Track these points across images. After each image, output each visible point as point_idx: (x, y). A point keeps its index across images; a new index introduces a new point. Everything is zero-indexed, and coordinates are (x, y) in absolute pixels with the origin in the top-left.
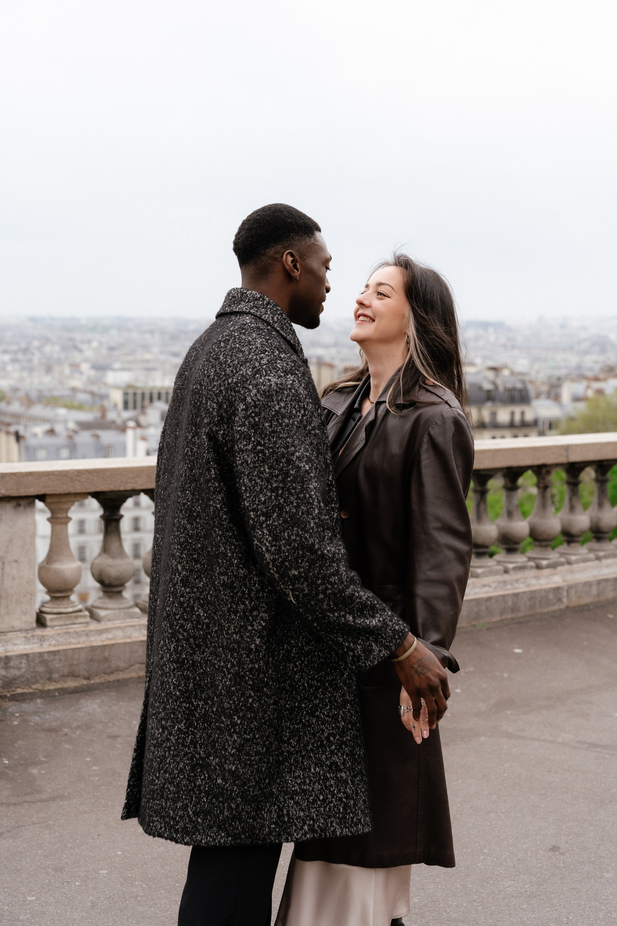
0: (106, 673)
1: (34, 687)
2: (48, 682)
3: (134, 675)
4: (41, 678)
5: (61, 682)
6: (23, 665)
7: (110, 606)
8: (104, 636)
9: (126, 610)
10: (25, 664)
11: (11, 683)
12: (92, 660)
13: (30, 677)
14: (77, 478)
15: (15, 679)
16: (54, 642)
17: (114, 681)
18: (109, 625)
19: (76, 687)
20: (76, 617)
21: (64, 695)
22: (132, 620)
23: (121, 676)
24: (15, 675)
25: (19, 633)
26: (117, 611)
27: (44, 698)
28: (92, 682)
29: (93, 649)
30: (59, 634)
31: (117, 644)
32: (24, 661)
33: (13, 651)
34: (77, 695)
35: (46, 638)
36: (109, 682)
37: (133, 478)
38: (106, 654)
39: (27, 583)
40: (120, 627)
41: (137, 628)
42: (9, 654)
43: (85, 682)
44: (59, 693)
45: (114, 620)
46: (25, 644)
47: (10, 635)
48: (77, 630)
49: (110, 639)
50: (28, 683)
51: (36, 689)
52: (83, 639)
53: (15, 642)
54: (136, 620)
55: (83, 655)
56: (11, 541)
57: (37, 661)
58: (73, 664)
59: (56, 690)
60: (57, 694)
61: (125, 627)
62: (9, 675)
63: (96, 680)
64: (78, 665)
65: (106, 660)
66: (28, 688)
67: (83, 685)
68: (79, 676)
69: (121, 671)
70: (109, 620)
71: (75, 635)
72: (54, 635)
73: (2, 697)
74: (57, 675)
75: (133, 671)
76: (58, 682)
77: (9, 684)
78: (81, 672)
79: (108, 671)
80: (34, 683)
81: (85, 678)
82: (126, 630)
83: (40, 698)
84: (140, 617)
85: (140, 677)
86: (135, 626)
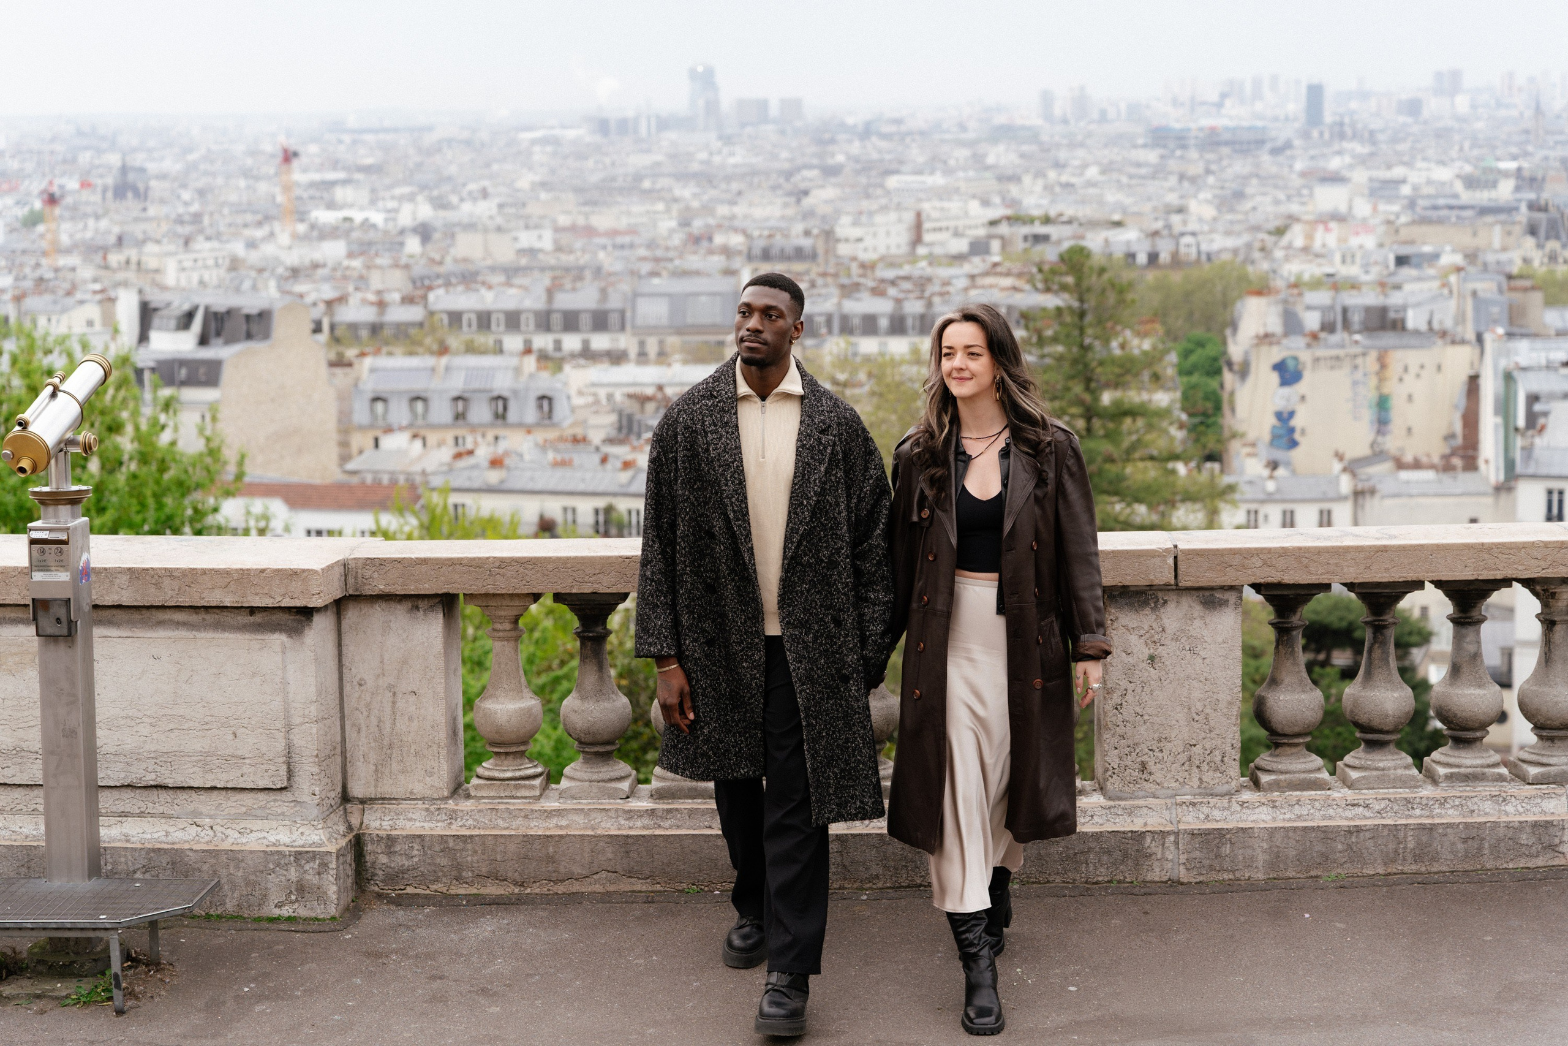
0: (550, 881)
1: (434, 887)
2: (455, 882)
3: (598, 888)
4: (445, 876)
5: (476, 885)
6: (415, 852)
7: (578, 775)
9: (603, 784)
10: (419, 850)
11: (397, 877)
12: (526, 857)
13: (426, 872)
14: (501, 571)
15: (403, 871)
16: (470, 822)
17: (564, 894)
18: (569, 805)
19: (501, 895)
20: (516, 787)
21: (475, 905)
23: (576, 887)
24: (403, 866)
25: (420, 802)
26: (587, 784)
27: (441, 906)
28: (528, 891)
29: (528, 839)
30: (480, 811)
32: (416, 847)
34: (494, 908)
35: (460, 814)
36: (557, 894)
38: (551, 850)
39: (433, 727)
40: (583, 810)
41: (612, 814)
42: (393, 833)
43: (517, 891)
44: (468, 901)
45: (580, 798)
46: (425, 821)
47: (404, 805)
48: (511, 807)
49: (561, 827)
50: (423, 880)
51: (436, 891)
52: (519, 821)
53: (410, 815)
54: (617, 801)
55: (512, 847)
56: (405, 662)
57: (437, 848)
58: (495, 860)
59: (464, 896)
60: (464, 903)
61: (590, 810)
62: (393, 865)
63: (535, 890)
64: (503, 862)
65: (551, 859)
66: (424, 887)
67: (510, 894)
68: (505, 880)
69: (576, 879)
70: (573, 797)
71: (506, 815)
72: (472, 811)
73: (379, 896)
74: (470, 874)
75: (596, 882)
76: (471, 884)
77: (393, 877)
78: (510, 874)
79: (554, 876)
80: (434, 881)
81: (516, 884)
82: (593, 815)
83: (434, 905)
84: (628, 797)
85: (609, 894)
86: (609, 810)
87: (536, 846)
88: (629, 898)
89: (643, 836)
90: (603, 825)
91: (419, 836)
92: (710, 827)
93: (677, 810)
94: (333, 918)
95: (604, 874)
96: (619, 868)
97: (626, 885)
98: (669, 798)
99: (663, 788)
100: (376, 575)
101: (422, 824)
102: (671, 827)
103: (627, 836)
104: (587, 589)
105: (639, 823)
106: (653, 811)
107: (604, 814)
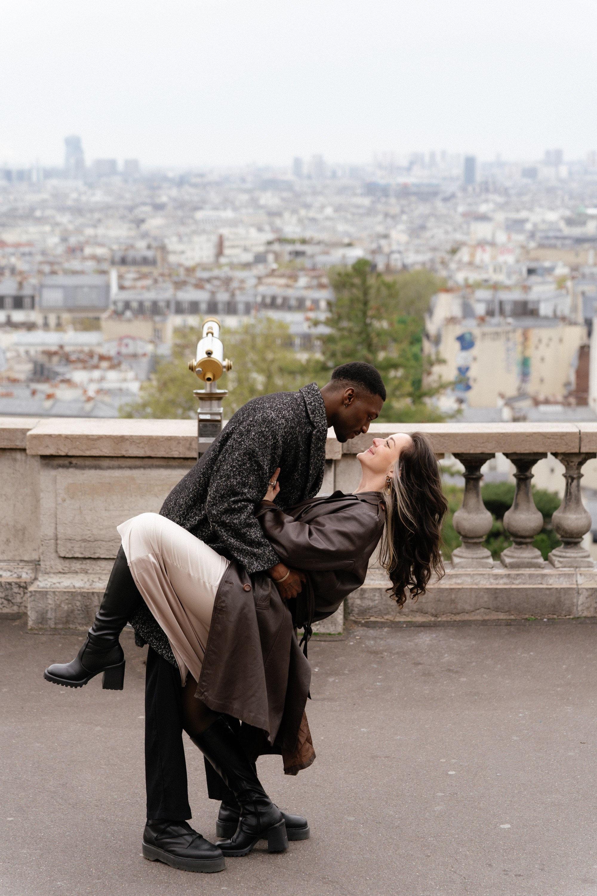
0: (452, 613)
1: (386, 617)
2: (398, 614)
3: (479, 618)
4: (393, 611)
5: (410, 616)
6: (376, 598)
7: (465, 555)
8: (454, 580)
9: (478, 560)
10: (378, 597)
11: (366, 611)
12: (439, 600)
13: (382, 609)
15: (369, 608)
17: (459, 621)
18: (461, 571)
19: (424, 622)
21: (411, 627)
22: (484, 569)
23: (466, 617)
24: (369, 605)
25: (377, 570)
26: (470, 560)
27: (392, 627)
28: (439, 619)
31: (463, 588)
32: (377, 594)
33: (369, 585)
34: (422, 628)
36: (455, 621)
37: (483, 443)
38: (453, 596)
40: (469, 574)
41: (486, 576)
43: (433, 619)
44: (407, 625)
45: (466, 568)
46: (381, 580)
49: (458, 584)
50: (380, 613)
51: (387, 619)
54: (488, 569)
58: (422, 602)
59: (405, 622)
60: (405, 626)
61: (474, 574)
62: (363, 605)
63: (444, 618)
64: (426, 603)
65: (453, 601)
66: (381, 617)
67: (430, 621)
68: (427, 613)
69: (467, 613)
70: (462, 567)
73: (356, 622)
74: (407, 610)
75: (478, 614)
76: (407, 615)
77: (363, 612)
78: (429, 610)
79: (455, 611)
80: (386, 614)
81: (433, 615)
82: (476, 577)
83: (388, 627)
84: (492, 567)
85: (484, 621)
86: (484, 574)
87: (445, 594)
88: (497, 623)
89: (505, 589)
90: (482, 582)
91: (379, 589)
92: (541, 584)
93: (522, 574)
94: (339, 634)
95: (482, 610)
96: (491, 606)
97: (494, 616)
98: (516, 568)
99: (513, 562)
100: (359, 442)
101: (379, 582)
102: (519, 584)
103: (496, 589)
104: (479, 451)
105: (501, 581)
106: (509, 575)
107: (481, 576)
